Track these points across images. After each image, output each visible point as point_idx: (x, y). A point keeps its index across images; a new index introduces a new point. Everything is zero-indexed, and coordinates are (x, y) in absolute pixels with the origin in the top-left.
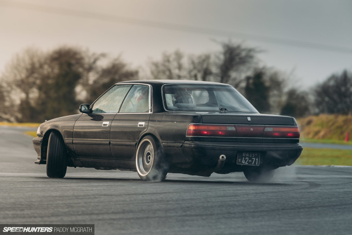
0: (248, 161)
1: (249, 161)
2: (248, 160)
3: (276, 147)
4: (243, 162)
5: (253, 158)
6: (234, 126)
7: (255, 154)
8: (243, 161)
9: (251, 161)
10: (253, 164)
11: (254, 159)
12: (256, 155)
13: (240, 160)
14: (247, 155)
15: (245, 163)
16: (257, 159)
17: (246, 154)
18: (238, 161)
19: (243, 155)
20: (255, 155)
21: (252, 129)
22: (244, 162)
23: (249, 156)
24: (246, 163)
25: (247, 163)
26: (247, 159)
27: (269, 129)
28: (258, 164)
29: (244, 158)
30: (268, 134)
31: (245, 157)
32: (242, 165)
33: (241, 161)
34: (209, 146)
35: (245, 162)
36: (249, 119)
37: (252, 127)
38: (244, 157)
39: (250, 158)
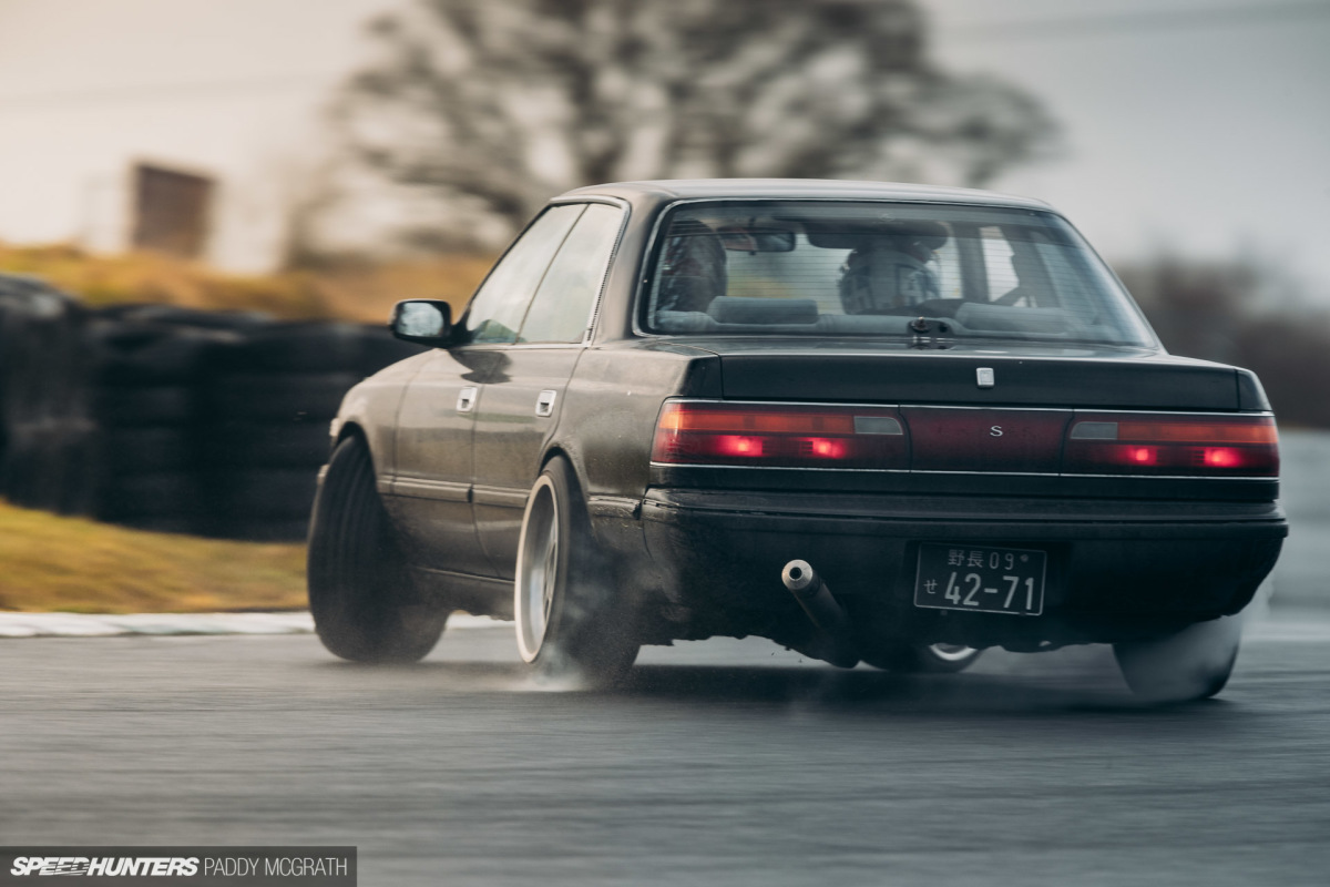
0: (981, 589)
1: (987, 590)
2: (978, 585)
3: (1124, 522)
4: (948, 596)
5: (1006, 578)
6: (898, 414)
7: (1017, 556)
8: (952, 593)
9: (994, 591)
10: (1007, 605)
11: (1015, 580)
12: (1024, 558)
13: (931, 585)
14: (975, 560)
15: (961, 601)
16: (1030, 582)
17: (967, 555)
18: (923, 589)
19: (947, 558)
20: (1017, 560)
21: (997, 431)
22: (956, 598)
23: (985, 563)
24: (967, 602)
25: (976, 604)
26: (973, 580)
27: (1094, 429)
28: (1035, 608)
29: (954, 575)
30: (1087, 456)
31: (963, 570)
32: (943, 613)
33: (941, 589)
34: (748, 512)
35: (963, 594)
36: (985, 377)
37: (1001, 418)
38: (954, 568)
39: (990, 578)
